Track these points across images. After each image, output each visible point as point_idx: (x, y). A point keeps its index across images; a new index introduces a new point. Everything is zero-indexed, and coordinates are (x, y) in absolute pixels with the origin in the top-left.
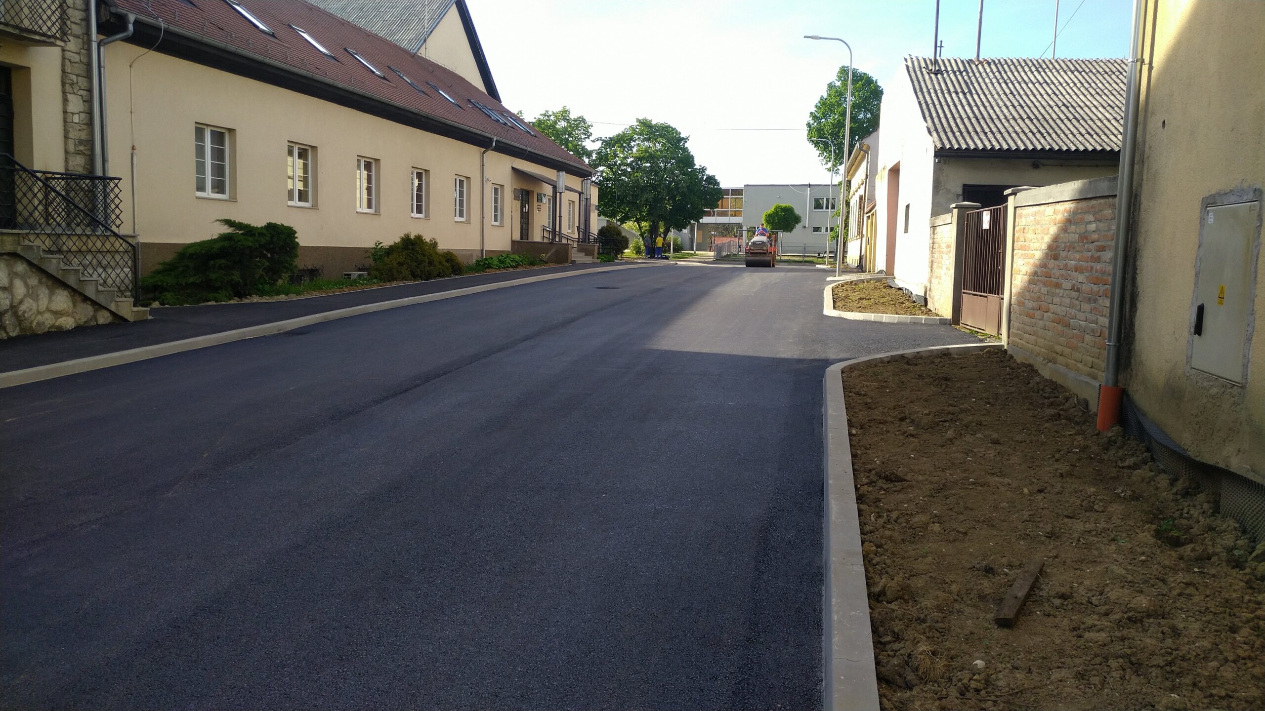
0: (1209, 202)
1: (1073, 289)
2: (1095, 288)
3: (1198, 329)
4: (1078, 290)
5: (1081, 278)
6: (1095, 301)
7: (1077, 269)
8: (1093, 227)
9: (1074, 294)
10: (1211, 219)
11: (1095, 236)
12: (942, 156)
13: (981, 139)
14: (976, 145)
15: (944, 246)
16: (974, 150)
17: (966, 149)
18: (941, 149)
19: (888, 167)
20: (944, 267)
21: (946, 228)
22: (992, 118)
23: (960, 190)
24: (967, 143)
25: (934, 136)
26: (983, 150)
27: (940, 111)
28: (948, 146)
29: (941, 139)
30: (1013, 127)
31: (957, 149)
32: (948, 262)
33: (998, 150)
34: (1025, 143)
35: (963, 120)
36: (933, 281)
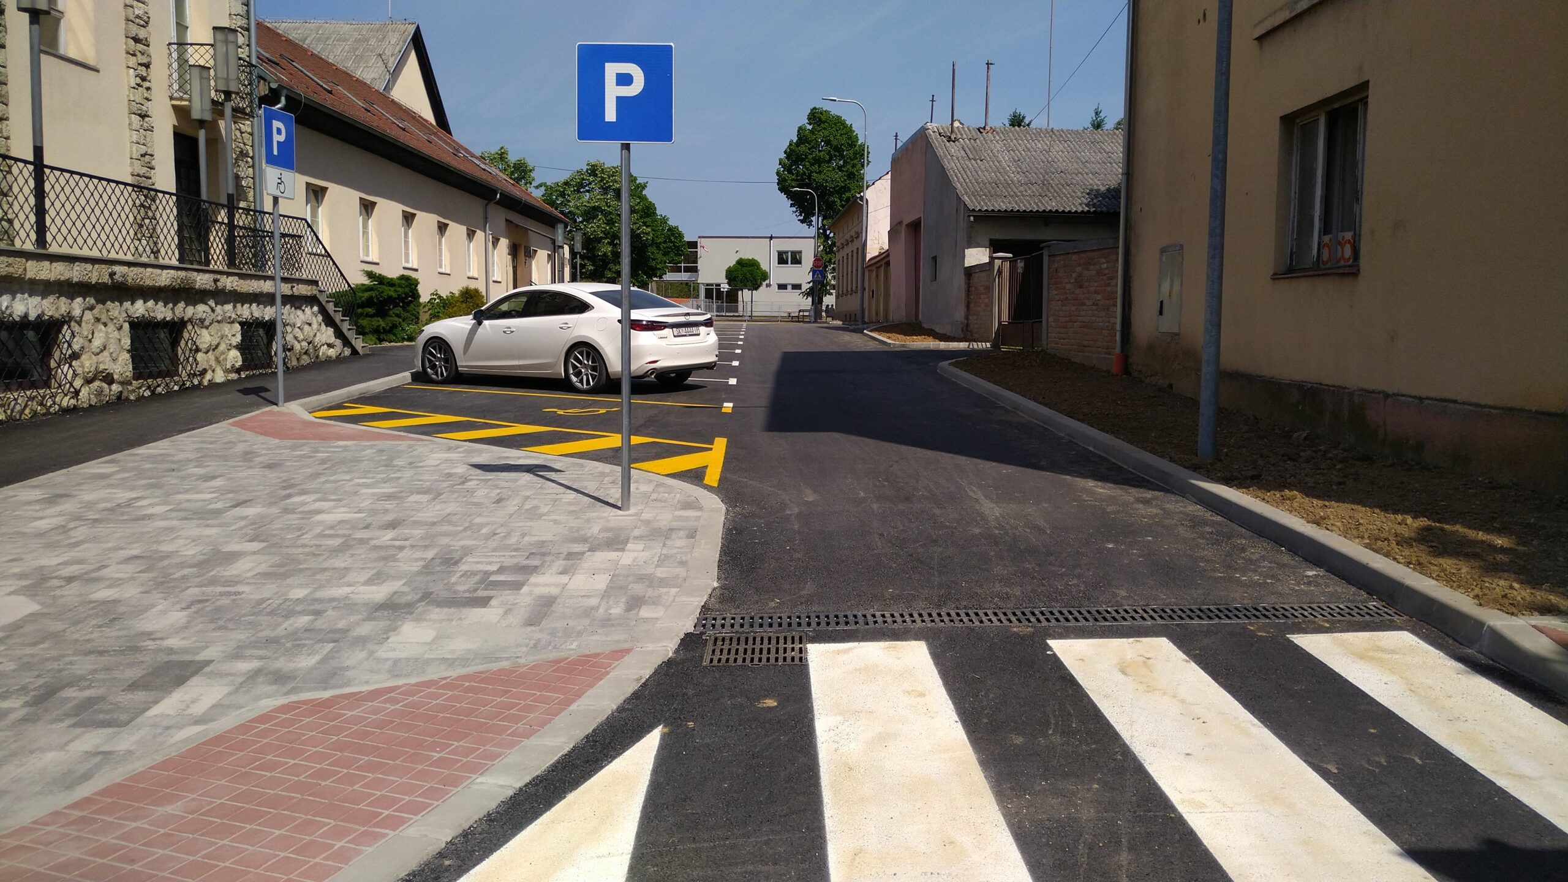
0: (1163, 251)
1: (1093, 304)
2: (1108, 302)
3: (1161, 313)
4: (1097, 305)
5: (1099, 297)
6: (1108, 309)
7: (1096, 292)
8: (1105, 266)
9: (1095, 307)
10: (1164, 259)
11: (1107, 271)
12: (974, 216)
13: (1003, 202)
14: (1000, 206)
15: (982, 288)
16: (999, 210)
17: (993, 210)
18: (974, 210)
19: (905, 222)
20: (983, 305)
21: (983, 275)
22: (1008, 183)
23: (988, 243)
24: (993, 205)
25: (966, 198)
26: (1006, 211)
27: (965, 176)
28: (979, 208)
29: (972, 201)
30: (1026, 191)
31: (986, 210)
32: (987, 300)
33: (1018, 211)
34: (1037, 205)
35: (985, 184)
36: (971, 318)
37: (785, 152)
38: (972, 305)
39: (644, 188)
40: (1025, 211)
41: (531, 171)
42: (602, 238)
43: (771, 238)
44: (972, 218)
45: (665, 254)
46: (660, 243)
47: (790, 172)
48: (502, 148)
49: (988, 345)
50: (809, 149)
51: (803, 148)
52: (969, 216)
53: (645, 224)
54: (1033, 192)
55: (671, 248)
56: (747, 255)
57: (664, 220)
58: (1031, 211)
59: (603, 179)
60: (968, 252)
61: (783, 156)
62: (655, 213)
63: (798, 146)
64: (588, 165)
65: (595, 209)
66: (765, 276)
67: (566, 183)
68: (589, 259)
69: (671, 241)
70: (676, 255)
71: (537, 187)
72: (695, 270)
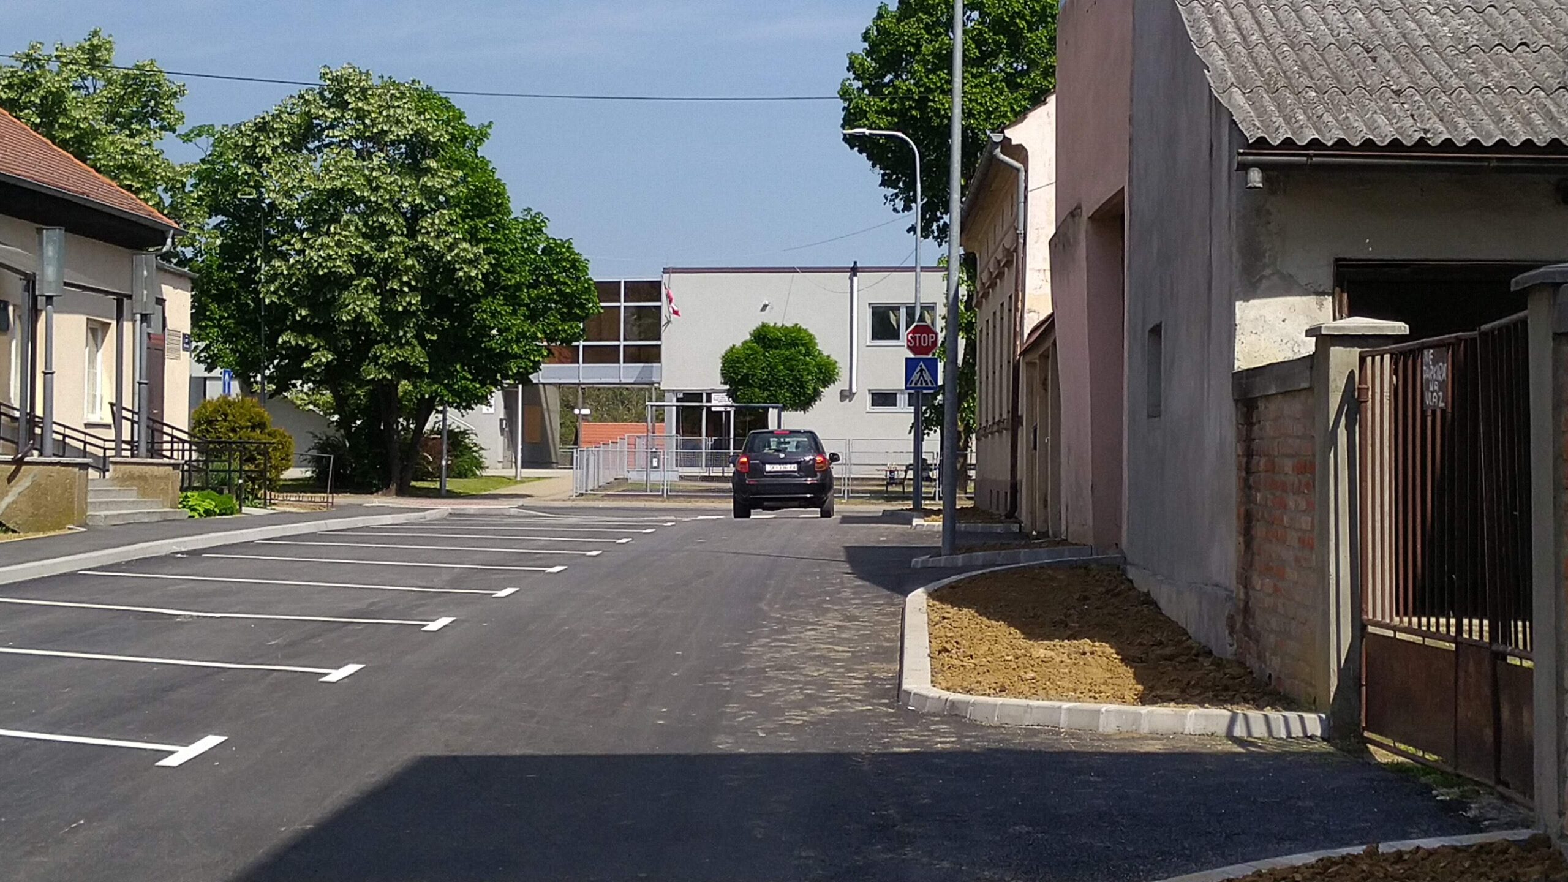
12: (1263, 167)
13: (1387, 112)
14: (1372, 127)
15: (1288, 465)
16: (1368, 144)
17: (1341, 144)
18: (1261, 142)
19: (1087, 211)
20: (1293, 537)
21: (1294, 407)
22: (1413, 47)
23: (1326, 276)
24: (1345, 125)
25: (1238, 102)
26: (1395, 144)
27: (1248, 24)
28: (1284, 134)
29: (1261, 111)
30: (1485, 73)
31: (1315, 143)
32: (1305, 522)
33: (1448, 144)
34: (1527, 122)
35: (1322, 51)
36: (1256, 581)
37: (866, 37)
38: (1260, 530)
39: (480, 140)
40: (1475, 145)
41: (174, 95)
42: (351, 277)
43: (854, 270)
44: (1255, 177)
45: (533, 316)
46: (518, 286)
47: (876, 90)
48: (95, 33)
49: (1314, 723)
50: (928, 28)
51: (911, 27)
52: (1244, 167)
53: (473, 237)
54: (1514, 75)
55: (548, 299)
56: (779, 318)
57: (535, 226)
58: (1502, 145)
59: (361, 115)
60: (1248, 312)
61: (860, 47)
62: (502, 208)
63: (899, 21)
64: (323, 76)
65: (337, 194)
66: (826, 374)
67: (263, 127)
68: (316, 331)
69: (552, 283)
70: (566, 318)
71: (187, 138)
72: (651, 355)
